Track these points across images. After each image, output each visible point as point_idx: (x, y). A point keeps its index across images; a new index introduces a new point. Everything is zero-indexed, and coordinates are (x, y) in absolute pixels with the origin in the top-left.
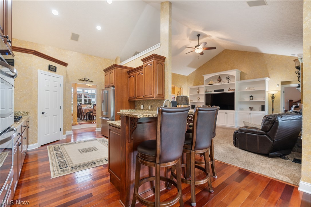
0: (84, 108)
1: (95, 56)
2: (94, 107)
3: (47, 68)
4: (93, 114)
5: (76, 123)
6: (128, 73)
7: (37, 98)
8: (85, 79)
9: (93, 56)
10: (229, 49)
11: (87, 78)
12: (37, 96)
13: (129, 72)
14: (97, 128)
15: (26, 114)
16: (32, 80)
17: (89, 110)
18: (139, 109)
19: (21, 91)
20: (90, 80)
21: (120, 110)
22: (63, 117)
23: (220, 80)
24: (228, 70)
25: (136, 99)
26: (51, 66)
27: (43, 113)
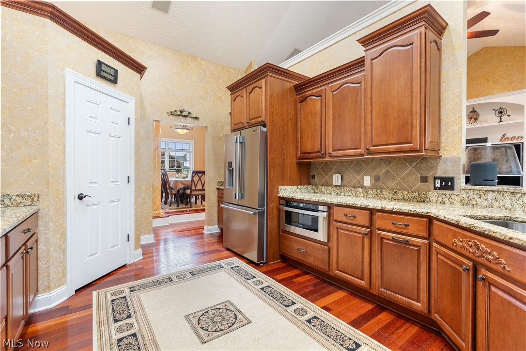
0: (173, 178)
1: (204, 60)
2: (193, 177)
3: (93, 68)
4: (191, 192)
5: (158, 212)
6: (297, 91)
7: (64, 153)
8: (181, 112)
9: (199, 60)
10: (499, 45)
11: (187, 109)
12: (64, 147)
13: (299, 88)
14: (209, 225)
15: (29, 203)
16: (47, 99)
17: (184, 184)
18: (323, 185)
19: (13, 129)
20: (193, 115)
21: (280, 187)
22: (135, 204)
23: (475, 116)
24: (493, 94)
25: (328, 159)
26: (103, 65)
27: (81, 197)
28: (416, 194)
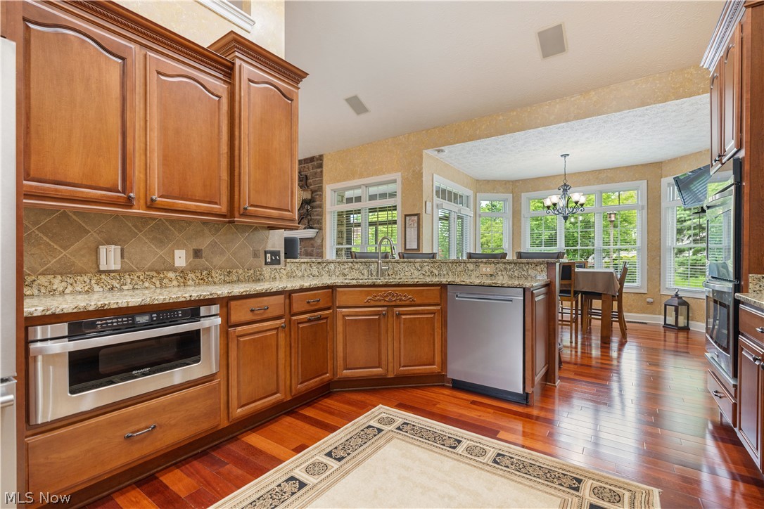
28: (252, 271)
